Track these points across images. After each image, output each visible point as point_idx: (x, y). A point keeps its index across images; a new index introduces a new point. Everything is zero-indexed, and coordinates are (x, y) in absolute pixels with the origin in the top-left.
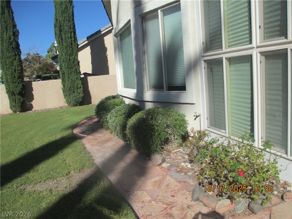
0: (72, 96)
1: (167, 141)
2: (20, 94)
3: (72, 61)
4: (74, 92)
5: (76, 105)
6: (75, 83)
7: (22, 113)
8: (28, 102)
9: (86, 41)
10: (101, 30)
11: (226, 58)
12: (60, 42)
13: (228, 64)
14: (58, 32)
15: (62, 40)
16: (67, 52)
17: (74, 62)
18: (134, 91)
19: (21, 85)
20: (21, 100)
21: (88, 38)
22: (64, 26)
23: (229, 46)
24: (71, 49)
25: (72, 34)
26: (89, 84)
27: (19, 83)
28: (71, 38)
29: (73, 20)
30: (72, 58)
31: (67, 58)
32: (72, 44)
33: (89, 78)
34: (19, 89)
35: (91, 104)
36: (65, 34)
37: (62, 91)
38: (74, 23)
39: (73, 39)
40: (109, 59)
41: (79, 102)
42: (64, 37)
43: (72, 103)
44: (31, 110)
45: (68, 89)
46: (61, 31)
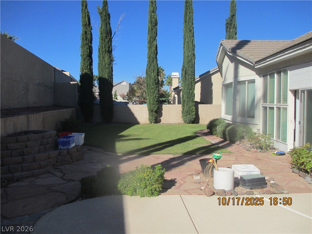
0: (188, 116)
1: (243, 138)
2: (156, 112)
3: (191, 94)
4: (190, 114)
5: (190, 123)
6: (191, 108)
7: (155, 124)
8: (159, 117)
9: (198, 78)
10: (210, 71)
11: (268, 107)
12: (185, 80)
13: (269, 109)
14: (184, 74)
15: (186, 79)
16: (188, 88)
17: (192, 95)
18: (231, 117)
19: (157, 106)
20: (156, 116)
21: (200, 76)
22: (188, 70)
23: (270, 103)
24: (191, 86)
25: (193, 76)
26: (199, 110)
27: (156, 105)
28: (192, 79)
29: (194, 67)
30: (191, 92)
31: (188, 92)
32: (192, 83)
33: (200, 106)
34: (156, 108)
35: (199, 123)
36: (188, 76)
37: (181, 113)
38: (195, 69)
39: (193, 79)
40: (213, 92)
41: (192, 121)
42: (187, 78)
43: (187, 121)
44: (160, 123)
45: (186, 111)
46: (186, 74)
